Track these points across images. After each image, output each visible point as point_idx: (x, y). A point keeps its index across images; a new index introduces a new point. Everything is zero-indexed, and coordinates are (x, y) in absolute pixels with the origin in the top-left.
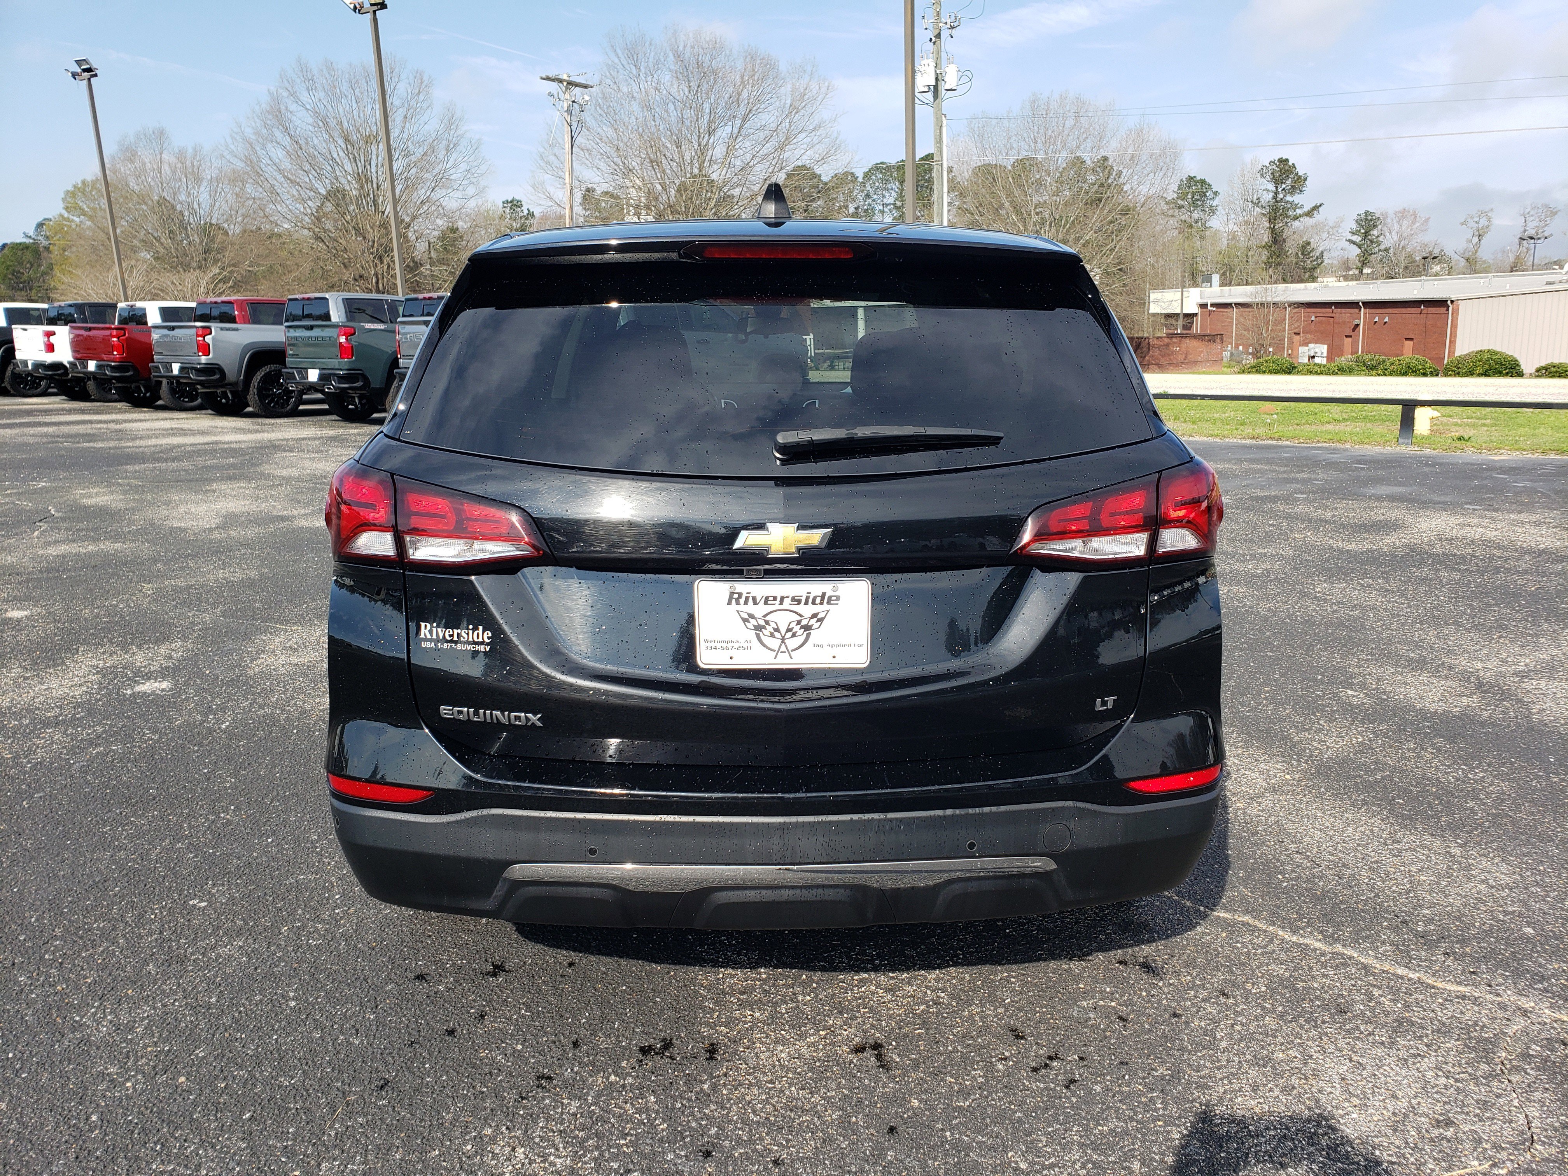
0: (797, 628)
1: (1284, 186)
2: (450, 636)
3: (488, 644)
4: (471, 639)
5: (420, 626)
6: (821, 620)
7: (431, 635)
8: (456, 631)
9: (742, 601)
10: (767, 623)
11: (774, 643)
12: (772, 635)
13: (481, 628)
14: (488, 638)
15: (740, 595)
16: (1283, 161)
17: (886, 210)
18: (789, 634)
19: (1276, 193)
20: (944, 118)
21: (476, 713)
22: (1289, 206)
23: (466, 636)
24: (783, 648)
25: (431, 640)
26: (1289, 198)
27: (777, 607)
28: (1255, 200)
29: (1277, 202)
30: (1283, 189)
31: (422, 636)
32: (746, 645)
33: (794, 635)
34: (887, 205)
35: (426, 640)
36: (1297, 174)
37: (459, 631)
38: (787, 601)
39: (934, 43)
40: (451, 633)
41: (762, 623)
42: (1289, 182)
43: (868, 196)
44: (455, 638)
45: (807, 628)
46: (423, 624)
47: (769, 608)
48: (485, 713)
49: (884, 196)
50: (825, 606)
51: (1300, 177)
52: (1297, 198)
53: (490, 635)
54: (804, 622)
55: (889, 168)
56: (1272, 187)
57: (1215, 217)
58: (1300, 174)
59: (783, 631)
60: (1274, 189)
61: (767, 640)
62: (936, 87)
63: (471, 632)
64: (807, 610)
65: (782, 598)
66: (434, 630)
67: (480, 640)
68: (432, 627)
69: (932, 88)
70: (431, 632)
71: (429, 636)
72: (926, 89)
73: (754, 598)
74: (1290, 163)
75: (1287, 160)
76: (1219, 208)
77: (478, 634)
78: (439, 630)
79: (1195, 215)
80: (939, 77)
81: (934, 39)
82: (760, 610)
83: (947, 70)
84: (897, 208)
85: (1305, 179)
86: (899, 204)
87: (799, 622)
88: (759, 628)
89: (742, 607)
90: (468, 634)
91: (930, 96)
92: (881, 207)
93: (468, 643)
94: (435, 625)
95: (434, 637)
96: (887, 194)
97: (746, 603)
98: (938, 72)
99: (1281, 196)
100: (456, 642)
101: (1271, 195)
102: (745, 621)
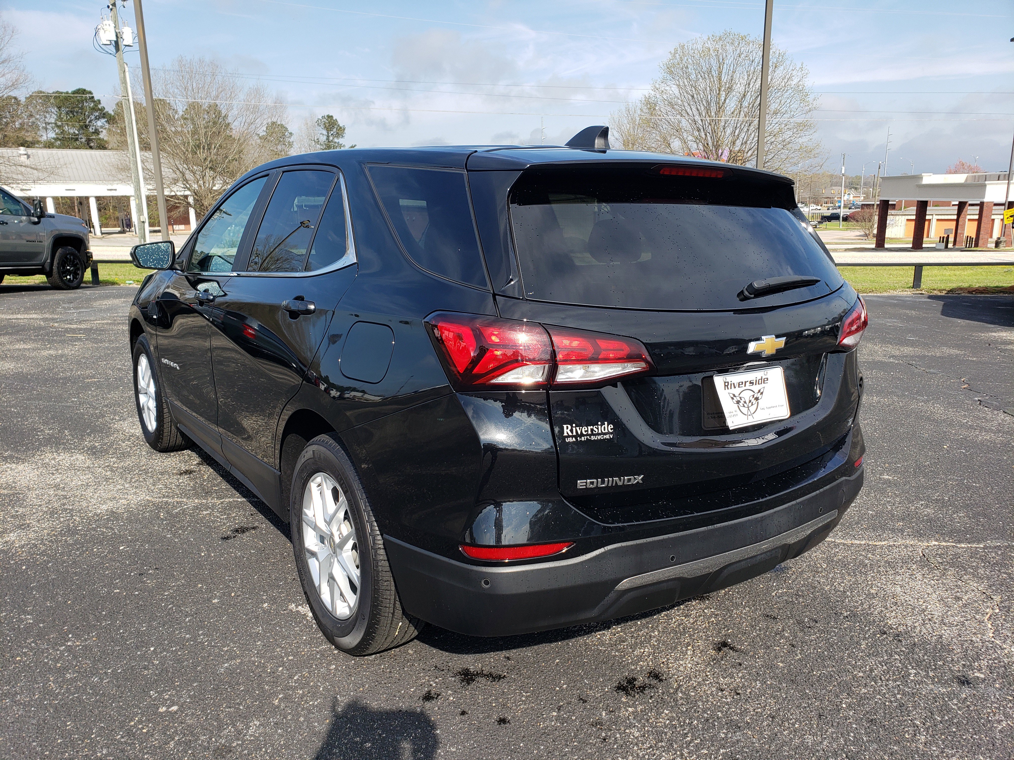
0: (753, 400)
1: (332, 132)
2: (585, 431)
3: (611, 433)
4: (600, 432)
5: (563, 428)
6: (762, 393)
7: (572, 432)
8: (589, 428)
9: (729, 386)
10: (740, 398)
11: (745, 410)
12: (744, 406)
13: (606, 423)
14: (611, 429)
15: (728, 382)
16: (330, 117)
17: (48, 127)
18: (750, 404)
19: (328, 136)
20: (126, 66)
21: (603, 482)
22: (337, 145)
23: (596, 430)
24: (749, 413)
25: (572, 436)
26: (336, 140)
27: (744, 388)
28: (316, 139)
29: (329, 142)
30: (332, 134)
31: (565, 434)
32: (735, 413)
33: (752, 405)
34: (49, 124)
35: (569, 436)
36: (339, 125)
37: (592, 427)
38: (748, 384)
39: (111, 9)
40: (586, 429)
41: (739, 399)
42: (335, 130)
43: (31, 116)
44: (590, 432)
45: (757, 399)
46: (565, 426)
47: (741, 389)
48: (609, 480)
49: (45, 117)
50: (763, 385)
51: (341, 128)
52: (341, 141)
53: (612, 427)
54: (755, 396)
55: (48, 97)
56: (325, 132)
57: (292, 149)
58: (341, 125)
59: (747, 402)
60: (326, 134)
61: (742, 408)
62: (117, 43)
63: (600, 427)
64: (756, 388)
65: (746, 382)
66: (574, 429)
67: (606, 431)
68: (572, 427)
69: (113, 43)
70: (572, 431)
71: (570, 434)
72: (109, 43)
73: (734, 384)
74: (334, 119)
75: (332, 116)
76: (294, 143)
77: (604, 427)
78: (578, 428)
79: (279, 147)
80: (119, 35)
81: (111, 7)
82: (736, 391)
83: (123, 30)
84: (58, 127)
85: (344, 129)
86: (59, 123)
87: (753, 396)
88: (738, 402)
89: (730, 391)
90: (598, 429)
91: (112, 49)
92: (44, 125)
93: (599, 434)
94: (574, 425)
95: (574, 434)
96: (47, 115)
97: (731, 388)
98: (117, 31)
99: (331, 138)
100: (590, 435)
101: (325, 137)
102: (733, 399)
